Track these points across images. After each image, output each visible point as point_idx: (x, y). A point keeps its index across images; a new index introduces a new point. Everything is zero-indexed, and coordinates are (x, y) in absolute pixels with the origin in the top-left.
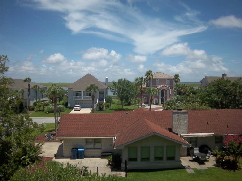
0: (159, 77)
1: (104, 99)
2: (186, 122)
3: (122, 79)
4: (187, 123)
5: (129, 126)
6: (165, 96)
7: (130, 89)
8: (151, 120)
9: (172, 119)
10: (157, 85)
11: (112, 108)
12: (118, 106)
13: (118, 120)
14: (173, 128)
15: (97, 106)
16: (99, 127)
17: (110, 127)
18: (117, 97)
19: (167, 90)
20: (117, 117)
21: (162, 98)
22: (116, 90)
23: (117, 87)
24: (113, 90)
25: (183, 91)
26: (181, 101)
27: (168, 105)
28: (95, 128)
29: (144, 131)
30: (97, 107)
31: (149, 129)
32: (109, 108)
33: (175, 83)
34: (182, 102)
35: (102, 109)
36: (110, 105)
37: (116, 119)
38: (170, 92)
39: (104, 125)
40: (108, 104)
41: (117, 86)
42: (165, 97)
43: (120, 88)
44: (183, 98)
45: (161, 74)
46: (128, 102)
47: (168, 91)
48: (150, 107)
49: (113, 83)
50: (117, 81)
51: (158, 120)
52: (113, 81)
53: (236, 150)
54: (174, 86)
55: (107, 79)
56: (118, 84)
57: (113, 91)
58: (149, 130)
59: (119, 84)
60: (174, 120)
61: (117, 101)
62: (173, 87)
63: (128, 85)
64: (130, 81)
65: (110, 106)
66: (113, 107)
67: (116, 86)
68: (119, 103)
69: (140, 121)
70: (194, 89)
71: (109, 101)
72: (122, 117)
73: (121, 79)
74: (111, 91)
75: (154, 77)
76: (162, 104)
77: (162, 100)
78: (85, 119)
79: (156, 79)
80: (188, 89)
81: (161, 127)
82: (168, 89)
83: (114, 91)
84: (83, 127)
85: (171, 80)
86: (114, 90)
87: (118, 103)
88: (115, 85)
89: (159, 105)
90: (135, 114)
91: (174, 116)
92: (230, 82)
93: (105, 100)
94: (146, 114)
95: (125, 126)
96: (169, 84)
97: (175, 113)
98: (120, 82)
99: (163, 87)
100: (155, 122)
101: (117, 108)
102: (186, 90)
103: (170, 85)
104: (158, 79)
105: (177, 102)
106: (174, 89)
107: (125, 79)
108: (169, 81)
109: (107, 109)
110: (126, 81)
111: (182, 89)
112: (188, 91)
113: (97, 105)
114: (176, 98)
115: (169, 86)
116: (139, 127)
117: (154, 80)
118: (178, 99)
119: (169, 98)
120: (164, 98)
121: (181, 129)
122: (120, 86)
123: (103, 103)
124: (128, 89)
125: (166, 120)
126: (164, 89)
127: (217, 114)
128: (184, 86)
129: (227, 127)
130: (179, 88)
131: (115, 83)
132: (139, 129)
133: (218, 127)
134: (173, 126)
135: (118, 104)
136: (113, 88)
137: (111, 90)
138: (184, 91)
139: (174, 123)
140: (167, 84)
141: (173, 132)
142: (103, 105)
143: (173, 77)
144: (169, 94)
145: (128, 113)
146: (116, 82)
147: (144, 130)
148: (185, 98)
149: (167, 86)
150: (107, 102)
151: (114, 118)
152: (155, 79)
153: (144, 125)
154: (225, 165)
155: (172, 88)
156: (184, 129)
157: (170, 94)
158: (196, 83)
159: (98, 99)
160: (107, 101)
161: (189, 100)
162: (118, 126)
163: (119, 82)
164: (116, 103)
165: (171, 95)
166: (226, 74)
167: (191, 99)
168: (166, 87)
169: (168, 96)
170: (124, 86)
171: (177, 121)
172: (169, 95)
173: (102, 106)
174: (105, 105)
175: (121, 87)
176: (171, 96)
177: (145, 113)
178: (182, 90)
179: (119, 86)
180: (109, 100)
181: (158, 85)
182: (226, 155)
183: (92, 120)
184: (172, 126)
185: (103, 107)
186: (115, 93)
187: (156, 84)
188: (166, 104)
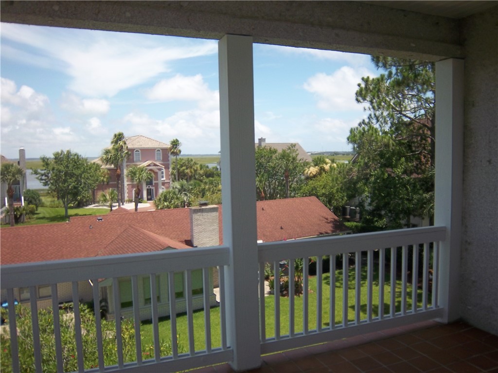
0: (141, 145)
1: (23, 198)
2: (216, 226)
3: (62, 151)
4: (218, 228)
5: (109, 243)
6: (155, 183)
7: (83, 172)
8: (149, 229)
9: (192, 223)
10: (136, 162)
11: (41, 216)
12: (53, 209)
13: (84, 234)
14: (194, 239)
15: (8, 212)
16: (45, 253)
17: (69, 249)
18: (50, 192)
19: (157, 171)
20: (79, 228)
21: (148, 188)
22: (50, 175)
23: (53, 169)
24: (42, 175)
25: (189, 173)
26: (190, 191)
27: (165, 200)
28: (38, 255)
29: (147, 247)
30: (5, 216)
31: (156, 244)
32: (35, 216)
33: (172, 158)
34: (190, 193)
35: (19, 220)
36: (37, 210)
37: (80, 233)
38: (164, 175)
39: (55, 248)
40: (33, 208)
41: (52, 167)
42: (153, 186)
43: (60, 172)
44: (191, 185)
45: (144, 138)
46: (76, 200)
47: (160, 173)
48: (136, 205)
49: (41, 161)
50: (53, 157)
51: (163, 227)
52: (43, 157)
53: (299, 263)
54: (170, 162)
55: (22, 152)
56: (53, 162)
57: (44, 177)
58: (156, 246)
59: (56, 162)
60: (195, 223)
61: (50, 199)
62: (169, 164)
63: (78, 163)
64: (80, 156)
65: (36, 212)
66: (44, 213)
67: (50, 167)
68: (54, 205)
69: (130, 233)
70: (207, 167)
71: (33, 201)
72: (91, 227)
73: (60, 152)
74: (37, 178)
75: (130, 146)
76: (148, 199)
77: (149, 192)
78: (9, 240)
79: (135, 151)
80: (199, 168)
81: (171, 239)
82: (160, 169)
83: (46, 178)
84: (8, 255)
85: (165, 151)
86: (46, 176)
87: (52, 203)
88: (47, 164)
89: (143, 202)
90: (115, 220)
91: (196, 216)
92: (275, 152)
93: (25, 200)
94: (139, 218)
95: (101, 244)
96: (161, 159)
97: (196, 211)
98: (58, 158)
99: (149, 165)
100: (157, 231)
101: (53, 215)
102: (196, 171)
103: (163, 160)
104: (139, 151)
105: (181, 193)
106: (171, 170)
107: (69, 152)
108: (161, 154)
109: (30, 218)
110: (71, 155)
111: (187, 169)
112: (198, 172)
113: (5, 210)
114: (179, 187)
115: (162, 163)
116: (132, 243)
117: (131, 152)
118: (182, 187)
119: (163, 187)
120: (153, 188)
121: (208, 239)
122: (60, 168)
123: (20, 207)
124: (77, 172)
125: (176, 225)
126: (151, 170)
127: (263, 209)
128: (189, 162)
129: (282, 228)
130: (182, 166)
131: (46, 160)
132: (133, 246)
133: (266, 229)
134: (194, 234)
135: (52, 207)
136: (43, 172)
137: (38, 175)
138: (191, 172)
139: (196, 229)
140: (158, 160)
141: (195, 245)
142: (21, 210)
143: (168, 145)
144: (162, 179)
145: (101, 220)
146: (50, 158)
147: (144, 245)
148: (195, 185)
149: (157, 163)
150: (29, 204)
151: (74, 231)
152: (132, 150)
153: (141, 238)
154: (284, 290)
155: (167, 167)
156: (213, 239)
157: (164, 179)
158: (204, 157)
159: (6, 199)
160: (29, 202)
161: (205, 189)
162: (87, 247)
163: (56, 158)
164: (48, 204)
165: (166, 181)
166: (265, 139)
167: (207, 187)
168: (155, 165)
169: (160, 184)
170: (67, 167)
171: (201, 225)
172: (163, 182)
173: (19, 213)
174: (26, 210)
175: (62, 168)
176: (166, 184)
177: (135, 216)
178: (188, 171)
179: (56, 167)
180: (33, 198)
181: (139, 161)
182: (282, 274)
183: (26, 240)
184: (192, 236)
185: (21, 215)
186: (47, 182)
187: (135, 160)
188: (160, 199)
